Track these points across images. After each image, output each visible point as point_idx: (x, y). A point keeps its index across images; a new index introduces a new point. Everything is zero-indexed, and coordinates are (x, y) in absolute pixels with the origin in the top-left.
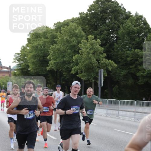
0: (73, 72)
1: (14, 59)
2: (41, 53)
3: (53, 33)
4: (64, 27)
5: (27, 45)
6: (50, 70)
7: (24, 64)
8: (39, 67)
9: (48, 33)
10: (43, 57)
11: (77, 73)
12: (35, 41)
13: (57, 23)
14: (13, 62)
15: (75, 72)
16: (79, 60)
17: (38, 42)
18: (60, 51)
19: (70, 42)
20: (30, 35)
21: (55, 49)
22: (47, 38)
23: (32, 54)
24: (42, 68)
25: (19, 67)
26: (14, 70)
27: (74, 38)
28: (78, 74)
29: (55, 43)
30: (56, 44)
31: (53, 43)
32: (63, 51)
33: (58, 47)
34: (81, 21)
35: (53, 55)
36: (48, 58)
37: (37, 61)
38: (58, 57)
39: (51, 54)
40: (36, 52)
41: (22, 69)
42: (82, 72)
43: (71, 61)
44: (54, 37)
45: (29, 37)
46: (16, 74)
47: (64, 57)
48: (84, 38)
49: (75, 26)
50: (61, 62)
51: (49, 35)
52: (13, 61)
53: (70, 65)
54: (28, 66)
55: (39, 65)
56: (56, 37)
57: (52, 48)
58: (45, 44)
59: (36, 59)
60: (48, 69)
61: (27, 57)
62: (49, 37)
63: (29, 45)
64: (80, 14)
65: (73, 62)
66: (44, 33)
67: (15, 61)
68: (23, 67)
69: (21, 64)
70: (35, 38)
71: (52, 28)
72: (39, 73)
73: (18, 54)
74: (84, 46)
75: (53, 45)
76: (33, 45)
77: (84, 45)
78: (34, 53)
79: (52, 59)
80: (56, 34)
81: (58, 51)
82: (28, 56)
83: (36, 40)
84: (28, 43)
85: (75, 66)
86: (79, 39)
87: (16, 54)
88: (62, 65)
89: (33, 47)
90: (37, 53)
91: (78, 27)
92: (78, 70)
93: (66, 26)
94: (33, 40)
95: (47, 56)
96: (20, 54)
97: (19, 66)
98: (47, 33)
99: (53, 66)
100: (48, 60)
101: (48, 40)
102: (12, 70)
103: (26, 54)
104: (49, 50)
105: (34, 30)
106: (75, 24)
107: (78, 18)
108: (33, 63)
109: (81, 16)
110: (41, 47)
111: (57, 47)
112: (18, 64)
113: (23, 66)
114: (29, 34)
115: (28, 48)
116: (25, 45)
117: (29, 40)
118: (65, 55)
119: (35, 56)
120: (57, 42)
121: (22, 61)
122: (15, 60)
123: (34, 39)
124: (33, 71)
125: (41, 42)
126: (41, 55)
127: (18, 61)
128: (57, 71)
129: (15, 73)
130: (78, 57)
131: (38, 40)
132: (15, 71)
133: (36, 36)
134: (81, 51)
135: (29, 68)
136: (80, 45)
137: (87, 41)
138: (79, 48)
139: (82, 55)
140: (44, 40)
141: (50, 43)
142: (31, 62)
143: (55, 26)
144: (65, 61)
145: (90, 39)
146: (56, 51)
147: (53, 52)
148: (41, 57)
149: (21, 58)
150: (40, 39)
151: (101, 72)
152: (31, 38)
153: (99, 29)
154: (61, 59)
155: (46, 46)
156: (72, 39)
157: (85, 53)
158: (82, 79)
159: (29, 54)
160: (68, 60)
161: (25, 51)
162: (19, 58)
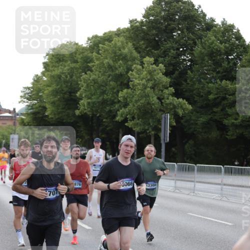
0: (118, 118)
1: (21, 97)
2: (67, 86)
3: (86, 53)
4: (104, 44)
5: (43, 73)
6: (80, 115)
7: (37, 105)
9: (78, 53)
10: (70, 93)
11: (126, 120)
12: (55, 67)
13: (93, 36)
14: (19, 102)
15: (122, 119)
16: (129, 98)
17: (61, 69)
18: (98, 84)
19: (113, 68)
20: (47, 57)
21: (89, 80)
22: (76, 62)
23: (50, 89)
24: (68, 111)
25: (30, 109)
26: (22, 114)
27: (121, 62)
28: (127, 122)
29: (89, 70)
30: (92, 71)
31: (86, 70)
32: (103, 84)
33: (94, 76)
34: (133, 33)
35: (85, 90)
36: (78, 94)
37: (59, 100)
38: (94, 94)
39: (82, 88)
40: (58, 85)
41: (34, 114)
42: (133, 118)
43: (116, 101)
44: (87, 60)
45: (46, 60)
46: (25, 121)
47: (103, 93)
48: (137, 62)
49: (122, 42)
50: (98, 102)
51: (79, 57)
52: (20, 100)
53: (115, 106)
54: (45, 108)
55: (64, 107)
56: (92, 61)
57: (84, 79)
58: (74, 72)
59: (59, 97)
60: (77, 112)
61: (43, 93)
62: (79, 60)
63: (46, 74)
64: (131, 22)
65: (119, 101)
67: (22, 101)
68: (37, 110)
69: (33, 104)
70: (57, 62)
71: (85, 45)
72: (63, 120)
73: (29, 88)
74: (137, 76)
75: (86, 73)
76: (54, 73)
77: (137, 73)
78: (54, 87)
79: (85, 96)
80: (90, 55)
81: (95, 83)
82: (45, 92)
83: (57, 65)
84: (44, 70)
85: (123, 109)
86: (130, 63)
87: (25, 88)
88: (101, 107)
89: (52, 77)
90: (59, 86)
91: (127, 43)
92: (127, 115)
93: (107, 43)
94: (52, 65)
95: (77, 92)
96: (32, 88)
97: (30, 108)
98: (76, 54)
99: (86, 108)
100: (78, 98)
101: (77, 65)
102: (18, 115)
103: (41, 88)
104: (79, 82)
105: (54, 49)
106: (121, 39)
107: (128, 30)
108: (53, 103)
109: (131, 26)
110: (67, 77)
111: (93, 77)
112: (27, 105)
113: (37, 108)
115: (45, 79)
116: (40, 74)
117: (46, 65)
118: (105, 91)
119: (57, 92)
120: (93, 69)
121: (34, 100)
122: (22, 99)
123: (54, 64)
124: (53, 116)
125: (65, 69)
126: (65, 89)
127: (27, 101)
128: (92, 117)
129: (22, 119)
130: (127, 93)
131: (62, 65)
132: (23, 117)
133: (58, 58)
134: (132, 83)
135: (45, 111)
136: (132, 74)
137: (143, 67)
138: (129, 78)
139: (135, 90)
140: (70, 64)
141: (81, 71)
142: (49, 102)
143: (89, 42)
144: (106, 100)
145: (148, 64)
146: (91, 84)
147: (86, 84)
148: (65, 93)
149: (33, 95)
150: (64, 63)
151: (165, 118)
152: (50, 62)
153: (162, 48)
154: (100, 96)
155: (74, 74)
156: (117, 63)
157: (139, 87)
158: (134, 129)
159: (46, 89)
160: (111, 99)
161: (40, 83)
162: (30, 94)
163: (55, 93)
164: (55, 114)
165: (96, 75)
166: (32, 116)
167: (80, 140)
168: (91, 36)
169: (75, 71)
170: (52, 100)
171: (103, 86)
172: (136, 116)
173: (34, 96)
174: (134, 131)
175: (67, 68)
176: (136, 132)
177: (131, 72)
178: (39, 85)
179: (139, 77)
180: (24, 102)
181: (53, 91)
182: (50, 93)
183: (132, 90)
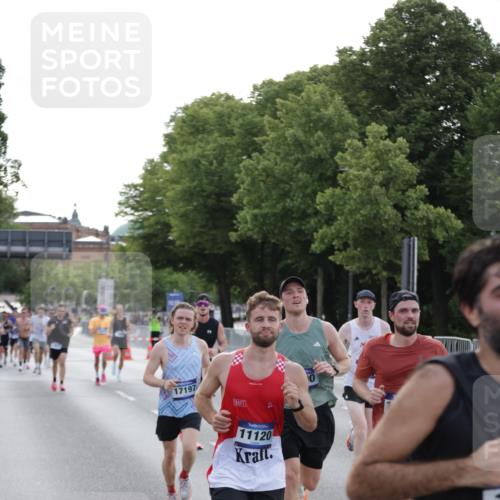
0: (316, 247)
1: (120, 204)
2: (211, 183)
3: (250, 117)
4: (286, 98)
5: (164, 157)
6: (239, 240)
7: (152, 220)
8: (202, 230)
9: (234, 115)
10: (218, 195)
11: (331, 250)
12: (189, 143)
13: (264, 83)
14: (117, 215)
15: (323, 247)
16: (338, 205)
17: (200, 147)
18: (274, 177)
19: (305, 146)
20: (173, 124)
21: (257, 169)
22: (230, 133)
23: (178, 187)
24: (214, 232)
25: (139, 229)
26: (121, 238)
27: (319, 133)
28: (333, 254)
29: (255, 150)
30: (261, 152)
31: (251, 149)
32: (285, 178)
33: (266, 163)
34: (344, 75)
35: (249, 191)
36: (234, 199)
37: (196, 209)
38: (267, 199)
39: (242, 186)
40: (193, 181)
41: (146, 237)
42: (346, 246)
43: (310, 211)
44: (253, 130)
45: (170, 130)
47: (285, 195)
48: (352, 133)
49: (322, 94)
50: (275, 215)
51: (235, 124)
52: (117, 210)
53: (309, 222)
54: (167, 227)
55: (204, 223)
56: (261, 131)
57: (246, 168)
58: (225, 154)
59: (195, 204)
60: (233, 236)
61: (164, 195)
62: (236, 130)
63: (170, 158)
64: (341, 52)
65: (317, 213)
66: (220, 116)
67: (122, 212)
68: (151, 231)
69: (145, 219)
70: (192, 133)
71: (246, 101)
72: (204, 249)
73: (135, 187)
74: (354, 161)
75: (250, 157)
76: (185, 156)
77: (353, 154)
78: (186, 183)
79: (248, 203)
80: (258, 119)
81: (268, 176)
82: (168, 194)
83: (192, 139)
84: (165, 149)
85: (325, 227)
86: (338, 135)
87: (128, 186)
88: (280, 224)
89: (183, 163)
90: (195, 183)
91: (332, 95)
92: (333, 240)
93: (291, 95)
94: (182, 140)
95: (231, 194)
96: (141, 185)
97: (138, 225)
98: (229, 118)
99: (249, 226)
100: (233, 206)
101: (232, 141)
102: (113, 240)
103: (160, 186)
104: (237, 175)
105: (186, 109)
106: (321, 87)
107: (334, 69)
108: (184, 217)
109: (341, 62)
110: (211, 164)
111: (264, 163)
112: (132, 221)
113: (151, 226)
114: (171, 121)
115: (168, 167)
116: (157, 158)
117: (170, 140)
118: (289, 191)
119: (192, 194)
120: (263, 147)
121: (146, 210)
122: (123, 208)
123: (186, 138)
124: (183, 243)
125: (208, 148)
126: (209, 189)
127: (132, 212)
128: (263, 243)
129: (122, 248)
130: (333, 196)
131: (201, 141)
132: (124, 244)
133: (194, 126)
134: (343, 175)
135: (169, 232)
136: (342, 158)
137: (365, 145)
138: (337, 166)
139: (348, 189)
140: (219, 139)
141: (239, 151)
142: (176, 214)
143: (257, 93)
144: (289, 210)
145: (374, 137)
146: (260, 178)
147: (249, 179)
148: (209, 196)
149: (144, 200)
150: (206, 136)
151: (409, 246)
152: (179, 134)
153: (403, 105)
154: (277, 203)
155: (226, 159)
156: (313, 135)
157: (357, 182)
158: (347, 268)
159: (170, 187)
160: (299, 208)
161: (159, 176)
162: (138, 199)
163: (189, 195)
164: (188, 238)
165: (269, 160)
166: (141, 241)
167: (239, 290)
168: (260, 83)
169: (228, 151)
170: (182, 210)
171: (283, 182)
172: (350, 242)
173: (144, 203)
174: (348, 272)
175: (211, 145)
176: (351, 274)
177: (340, 154)
178: (156, 181)
179: (357, 164)
180: (126, 213)
181: (184, 192)
182: (179, 197)
183: (344, 190)
